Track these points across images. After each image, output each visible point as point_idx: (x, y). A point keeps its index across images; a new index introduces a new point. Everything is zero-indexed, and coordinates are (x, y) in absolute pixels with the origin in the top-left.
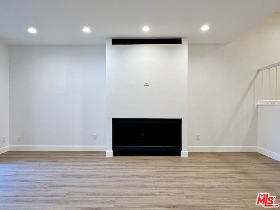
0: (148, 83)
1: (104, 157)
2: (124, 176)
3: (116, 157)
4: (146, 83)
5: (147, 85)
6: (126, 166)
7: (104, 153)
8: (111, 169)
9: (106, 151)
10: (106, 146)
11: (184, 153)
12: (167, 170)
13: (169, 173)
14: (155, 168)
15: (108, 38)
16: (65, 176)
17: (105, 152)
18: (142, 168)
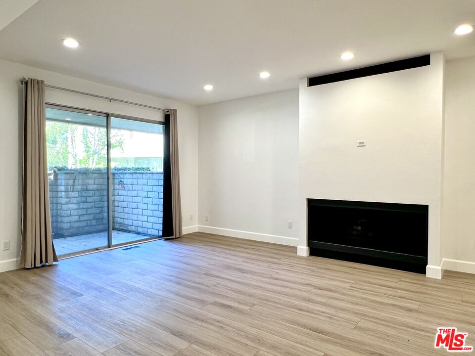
0: (363, 143)
1: (295, 255)
2: (294, 283)
3: (312, 257)
4: (360, 143)
5: (362, 145)
6: (313, 271)
7: (294, 249)
8: (289, 270)
9: (298, 247)
10: (298, 239)
11: (434, 269)
12: (371, 289)
13: (369, 294)
14: (353, 282)
15: (301, 78)
16: (228, 267)
17: (296, 248)
18: (332, 277)
